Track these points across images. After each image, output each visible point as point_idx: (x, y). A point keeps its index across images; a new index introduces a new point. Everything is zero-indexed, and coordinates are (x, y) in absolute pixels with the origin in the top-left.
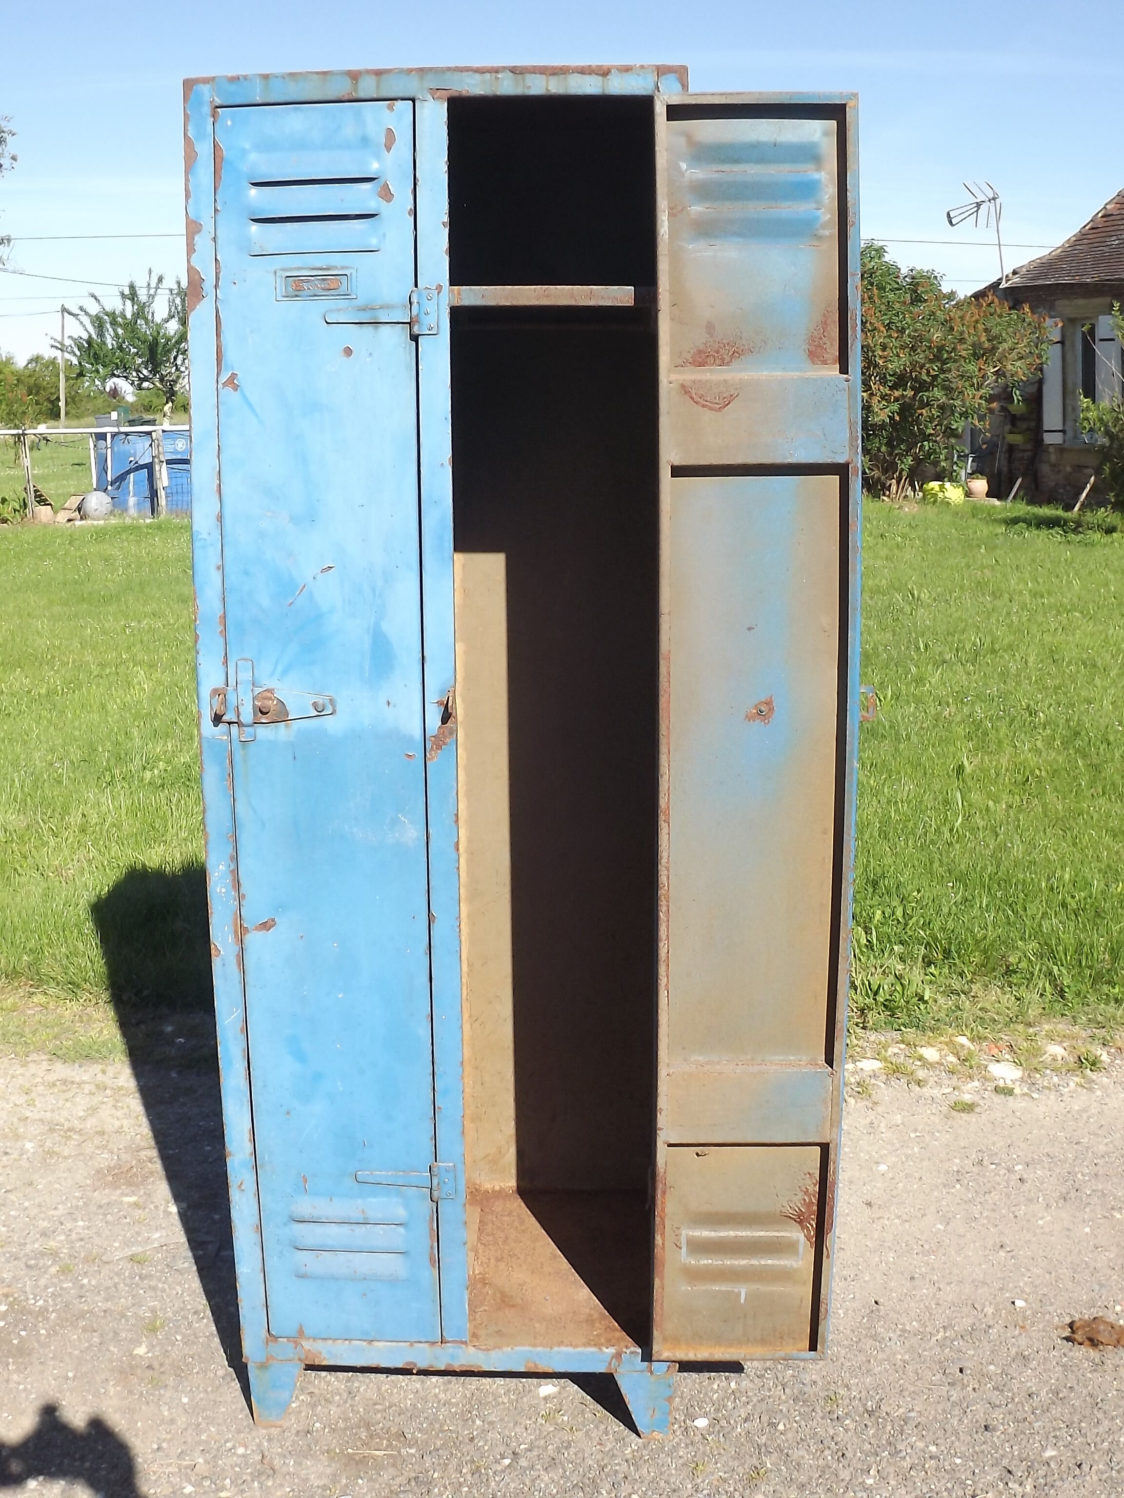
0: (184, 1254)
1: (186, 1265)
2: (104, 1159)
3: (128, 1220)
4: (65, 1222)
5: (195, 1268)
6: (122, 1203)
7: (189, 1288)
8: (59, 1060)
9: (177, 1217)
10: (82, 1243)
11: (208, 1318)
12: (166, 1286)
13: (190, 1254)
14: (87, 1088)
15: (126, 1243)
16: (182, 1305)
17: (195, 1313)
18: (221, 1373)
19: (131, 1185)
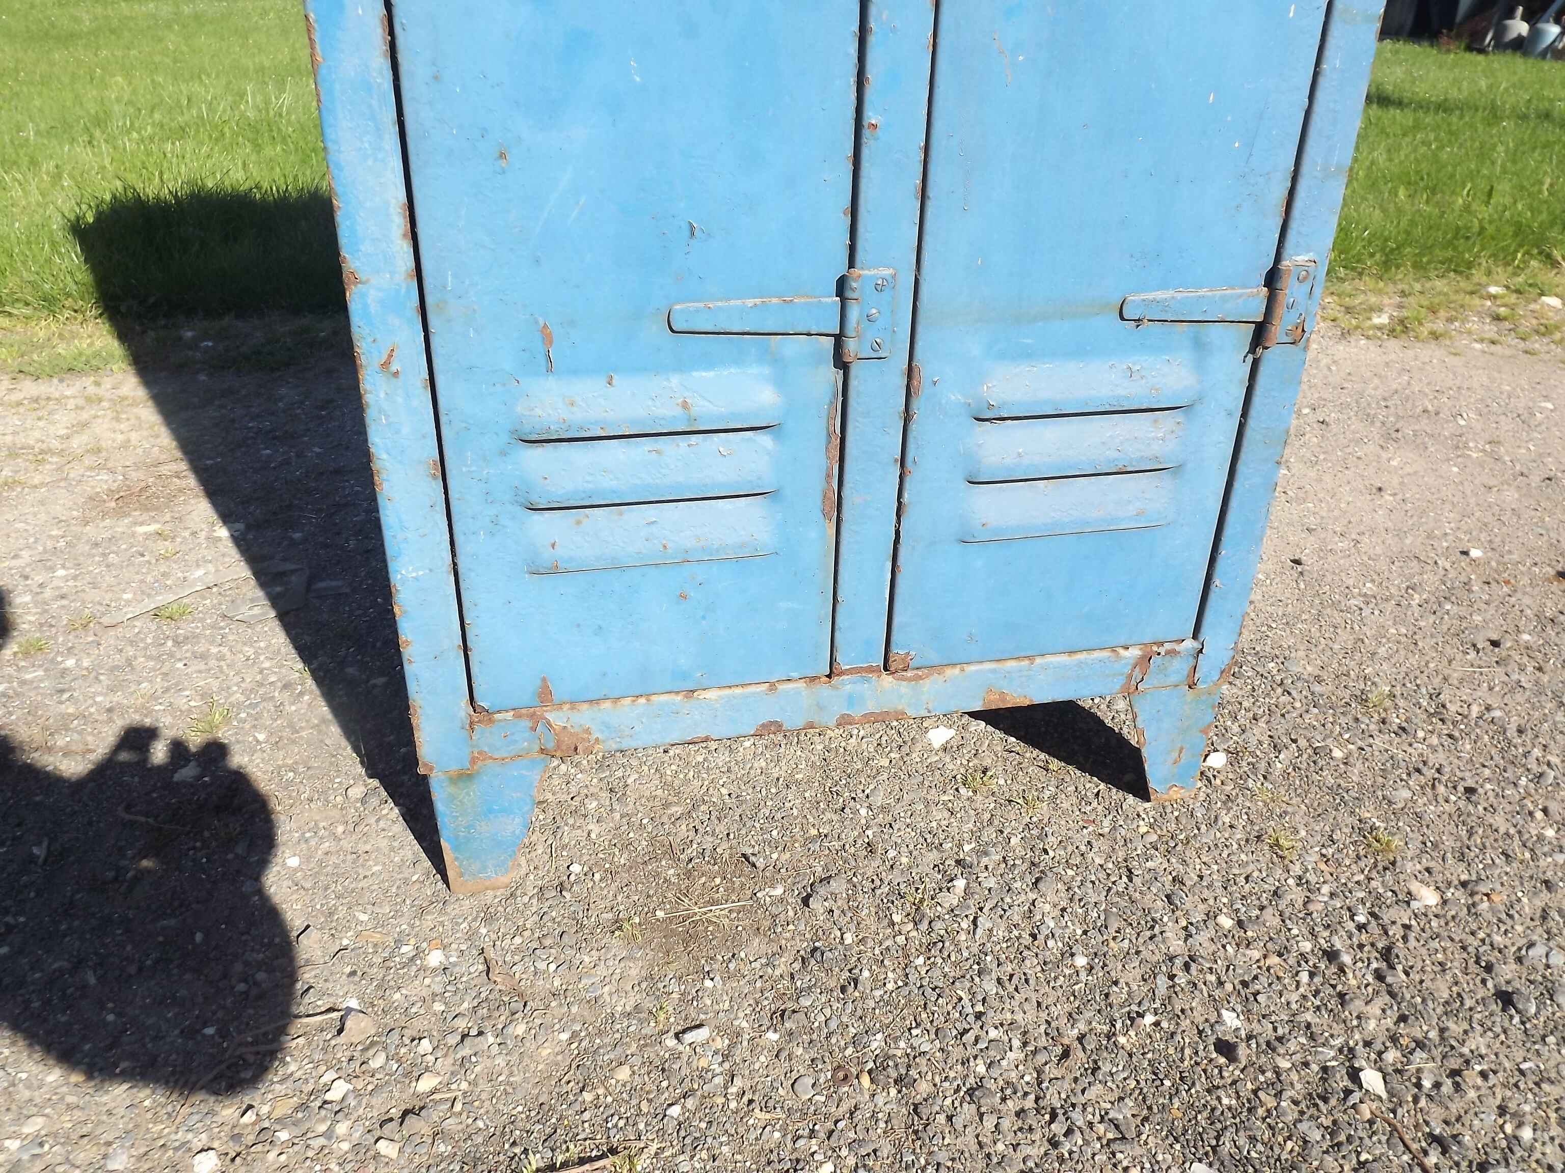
0: (250, 595)
1: (256, 611)
2: (102, 482)
3: (146, 558)
4: (32, 575)
5: (272, 614)
6: (133, 535)
7: (267, 647)
8: (29, 377)
9: (230, 544)
10: (64, 602)
11: (311, 692)
12: (225, 650)
13: (260, 594)
14: (71, 404)
15: (145, 592)
16: (259, 677)
17: (286, 686)
18: (357, 792)
19: (148, 510)
